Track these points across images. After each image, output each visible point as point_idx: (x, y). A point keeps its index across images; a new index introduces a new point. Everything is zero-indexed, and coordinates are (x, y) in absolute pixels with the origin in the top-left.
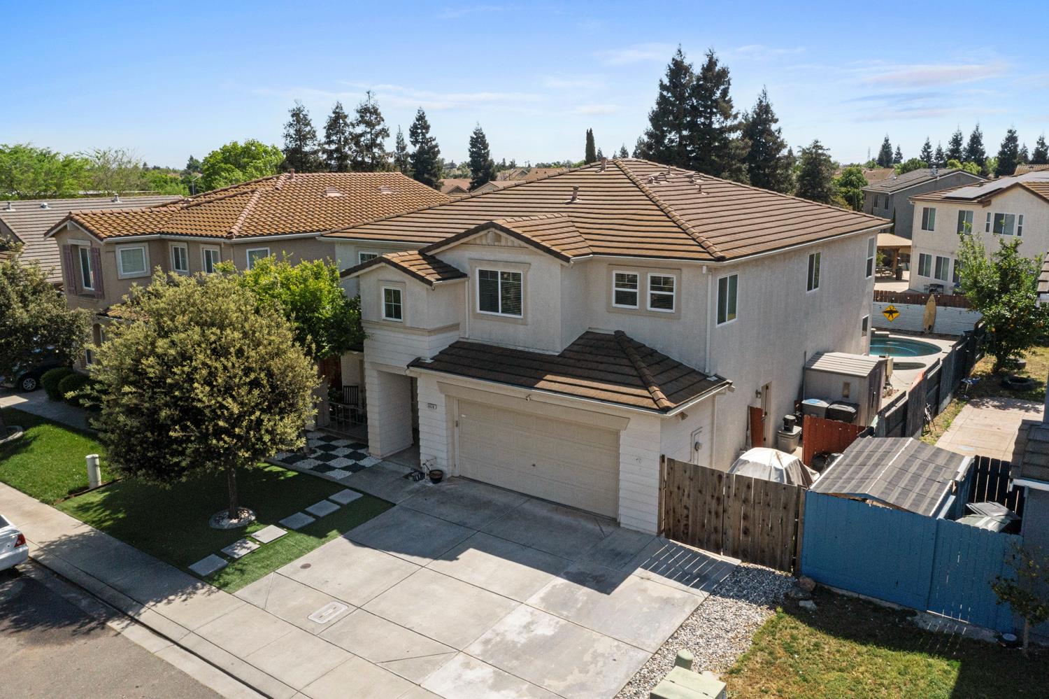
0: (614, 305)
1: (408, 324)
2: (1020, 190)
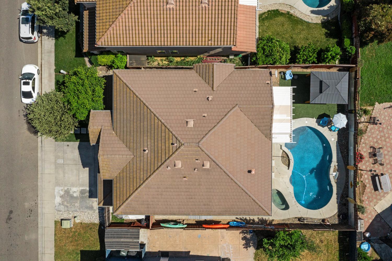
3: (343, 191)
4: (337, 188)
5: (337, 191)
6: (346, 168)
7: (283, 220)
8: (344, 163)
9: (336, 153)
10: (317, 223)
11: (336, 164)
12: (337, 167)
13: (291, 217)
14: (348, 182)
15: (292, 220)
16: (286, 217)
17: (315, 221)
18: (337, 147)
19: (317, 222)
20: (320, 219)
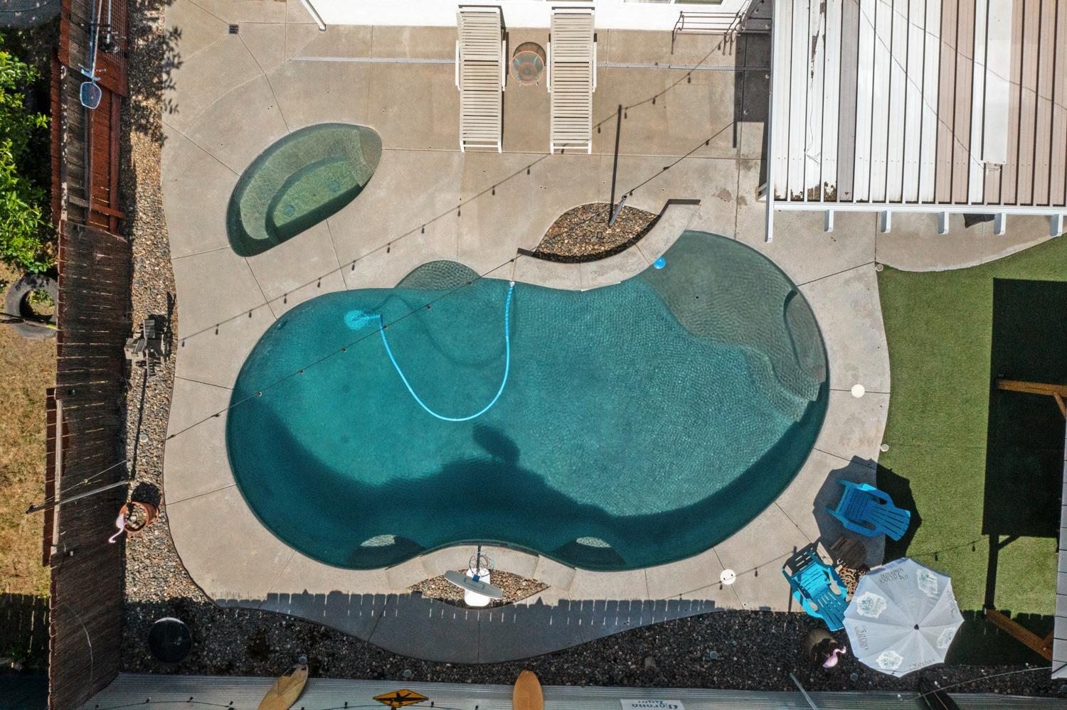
3: (353, 642)
4: (380, 597)
5: (355, 597)
6: (522, 668)
7: (157, 212)
8: (556, 654)
9: (630, 598)
10: (130, 448)
11: (551, 600)
12: (530, 601)
13: (175, 265)
14: (419, 677)
15: (157, 275)
16: (175, 234)
17: (143, 441)
18: (673, 603)
19: (137, 448)
20: (159, 474)
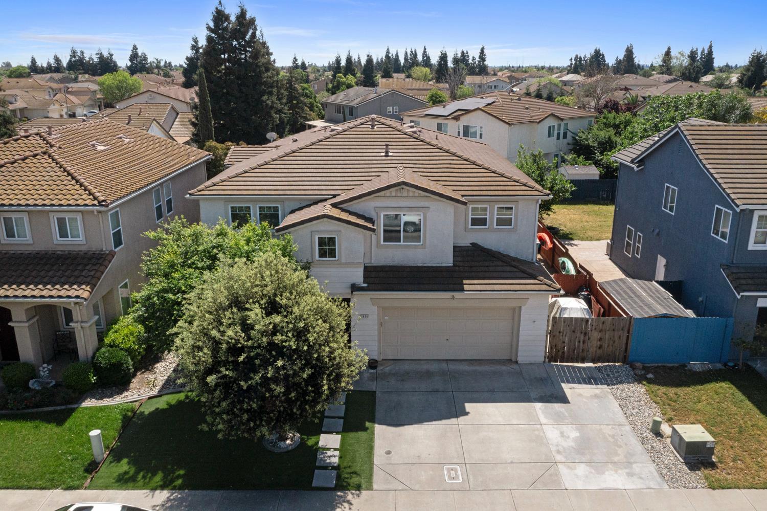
0: (470, 226)
1: (343, 261)
2: (480, 112)
